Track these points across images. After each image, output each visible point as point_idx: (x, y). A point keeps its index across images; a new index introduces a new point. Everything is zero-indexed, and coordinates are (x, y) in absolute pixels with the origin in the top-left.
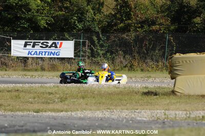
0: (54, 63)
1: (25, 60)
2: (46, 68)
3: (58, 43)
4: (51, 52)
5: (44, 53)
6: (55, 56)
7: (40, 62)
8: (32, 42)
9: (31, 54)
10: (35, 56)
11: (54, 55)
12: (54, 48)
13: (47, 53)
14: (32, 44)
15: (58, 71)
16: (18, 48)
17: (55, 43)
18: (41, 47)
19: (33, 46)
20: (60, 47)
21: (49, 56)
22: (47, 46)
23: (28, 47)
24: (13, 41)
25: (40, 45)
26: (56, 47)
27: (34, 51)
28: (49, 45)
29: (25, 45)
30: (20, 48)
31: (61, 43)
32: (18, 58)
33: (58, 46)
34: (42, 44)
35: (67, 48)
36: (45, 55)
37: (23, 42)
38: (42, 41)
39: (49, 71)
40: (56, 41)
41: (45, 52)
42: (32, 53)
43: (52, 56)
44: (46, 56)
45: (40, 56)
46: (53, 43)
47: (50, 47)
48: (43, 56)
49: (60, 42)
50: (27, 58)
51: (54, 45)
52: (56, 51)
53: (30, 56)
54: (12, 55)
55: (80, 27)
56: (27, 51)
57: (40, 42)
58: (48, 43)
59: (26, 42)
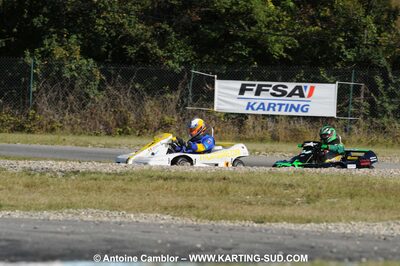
0: (298, 126)
1: (240, 119)
2: (282, 137)
3: (306, 87)
4: (292, 106)
5: (277, 108)
6: (300, 113)
7: (270, 124)
8: (254, 85)
9: (253, 109)
10: (260, 112)
11: (297, 110)
12: (297, 98)
13: (284, 107)
14: (255, 88)
16: (228, 96)
17: (299, 88)
18: (273, 94)
19: (258, 93)
20: (310, 95)
21: (288, 113)
22: (284, 93)
23: (247, 94)
24: (218, 83)
25: (271, 91)
26: (301, 95)
27: (259, 102)
28: (289, 91)
29: (242, 91)
30: (232, 96)
31: (312, 89)
32: (227, 115)
33: (306, 93)
34: (275, 88)
35: (323, 99)
36: (280, 110)
37: (237, 84)
38: (274, 84)
39: (287, 142)
40: (303, 85)
41: (281, 105)
42: (255, 107)
43: (293, 113)
44: (283, 113)
45: (271, 112)
46: (297, 88)
47: (290, 95)
48: (276, 113)
49: (309, 85)
50: (244, 116)
51: (297, 92)
52: (302, 104)
53: (250, 111)
54: (215, 109)
55: (349, 57)
56: (245, 103)
57: (270, 86)
58: (286, 87)
59: (243, 85)
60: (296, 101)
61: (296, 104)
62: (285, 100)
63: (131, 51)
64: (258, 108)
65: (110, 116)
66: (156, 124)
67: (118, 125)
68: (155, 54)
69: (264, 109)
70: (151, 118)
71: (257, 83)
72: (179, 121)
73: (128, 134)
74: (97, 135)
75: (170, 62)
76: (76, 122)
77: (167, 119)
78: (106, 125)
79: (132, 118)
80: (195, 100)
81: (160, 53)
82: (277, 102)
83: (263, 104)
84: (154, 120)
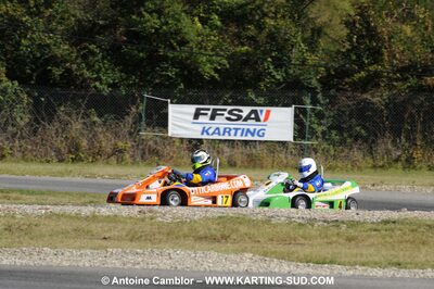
0: (254, 151)
1: (195, 144)
2: (239, 163)
3: (261, 111)
4: (248, 130)
5: (233, 132)
6: (256, 138)
7: (226, 149)
8: (209, 109)
9: (208, 134)
10: (216, 137)
11: (253, 135)
12: (253, 122)
13: (239, 132)
14: (210, 113)
15: (262, 167)
16: (182, 120)
17: (255, 112)
18: (228, 119)
19: (212, 118)
20: (266, 119)
21: (244, 138)
22: (239, 118)
23: (202, 119)
24: (171, 107)
25: (226, 115)
26: (258, 119)
27: (214, 127)
28: (244, 115)
29: (197, 115)
30: (186, 121)
31: (268, 112)
32: (182, 139)
33: (262, 117)
34: (230, 112)
35: (279, 123)
36: (235, 135)
37: (192, 109)
38: (229, 108)
39: (246, 167)
40: (258, 108)
41: (237, 130)
42: (211, 131)
43: (249, 138)
44: (238, 137)
45: (226, 137)
46: (252, 112)
47: (246, 120)
49: (265, 109)
50: (200, 141)
51: (253, 116)
52: (258, 128)
53: (205, 136)
54: (170, 134)
55: (278, 77)
56: (200, 128)
57: (225, 110)
58: (241, 111)
59: (198, 110)
60: (252, 125)
61: (252, 128)
62: (240, 125)
63: (57, 72)
64: (214, 133)
65: (62, 142)
66: (109, 150)
67: (70, 152)
68: (81, 75)
69: (219, 134)
70: (104, 144)
71: (212, 107)
72: (133, 146)
73: (81, 160)
74: (48, 162)
75: (97, 84)
76: (26, 149)
77: (121, 144)
78: (58, 152)
79: (84, 143)
80: (148, 124)
81: (87, 74)
82: (232, 127)
83: (218, 129)
84: (107, 146)
